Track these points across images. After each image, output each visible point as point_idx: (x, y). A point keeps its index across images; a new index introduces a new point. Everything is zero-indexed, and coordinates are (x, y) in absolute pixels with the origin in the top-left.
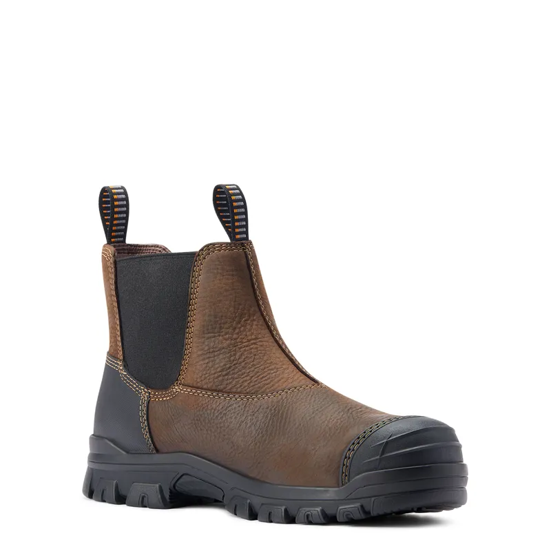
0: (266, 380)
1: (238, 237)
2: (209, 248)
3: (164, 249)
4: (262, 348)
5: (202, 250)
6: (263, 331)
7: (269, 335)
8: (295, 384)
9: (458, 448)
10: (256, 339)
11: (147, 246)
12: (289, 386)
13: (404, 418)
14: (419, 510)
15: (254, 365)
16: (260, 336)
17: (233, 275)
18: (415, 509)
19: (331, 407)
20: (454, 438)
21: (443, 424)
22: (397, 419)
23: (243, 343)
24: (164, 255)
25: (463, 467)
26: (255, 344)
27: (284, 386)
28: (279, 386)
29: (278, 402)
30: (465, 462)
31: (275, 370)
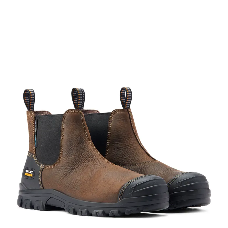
0: (137, 159)
1: (126, 107)
2: (115, 111)
3: (98, 112)
4: (135, 148)
5: (113, 112)
6: (135, 142)
7: (137, 143)
8: (147, 160)
9: (207, 184)
10: (133, 144)
11: (91, 110)
12: (145, 161)
13: (188, 173)
14: (193, 206)
15: (132, 154)
16: (134, 143)
17: (124, 121)
18: (192, 206)
19: (161, 169)
20: (206, 180)
21: (202, 175)
22: (186, 173)
23: (128, 145)
24: (97, 114)
25: (209, 191)
26: (132, 146)
27: (143, 161)
28: (141, 161)
29: (142, 167)
30: (210, 189)
31: (140, 156)
